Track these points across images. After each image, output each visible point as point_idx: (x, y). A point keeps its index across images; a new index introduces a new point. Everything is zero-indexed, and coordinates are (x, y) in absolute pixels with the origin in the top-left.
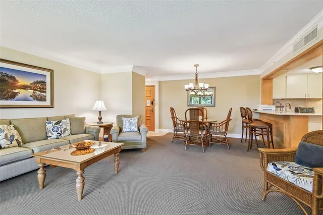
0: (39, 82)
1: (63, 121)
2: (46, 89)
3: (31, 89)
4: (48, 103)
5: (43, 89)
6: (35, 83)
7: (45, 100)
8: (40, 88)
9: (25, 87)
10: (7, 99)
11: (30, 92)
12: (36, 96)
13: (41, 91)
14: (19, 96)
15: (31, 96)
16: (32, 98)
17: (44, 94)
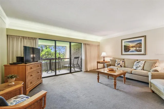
0: (139, 43)
1: (141, 62)
2: (141, 46)
3: (135, 47)
4: (142, 52)
5: (140, 46)
6: (137, 44)
7: (141, 51)
8: (139, 46)
9: (133, 47)
10: (127, 52)
11: (135, 49)
12: (137, 50)
13: (139, 48)
14: (130, 50)
15: (135, 50)
16: (135, 51)
17: (141, 48)
